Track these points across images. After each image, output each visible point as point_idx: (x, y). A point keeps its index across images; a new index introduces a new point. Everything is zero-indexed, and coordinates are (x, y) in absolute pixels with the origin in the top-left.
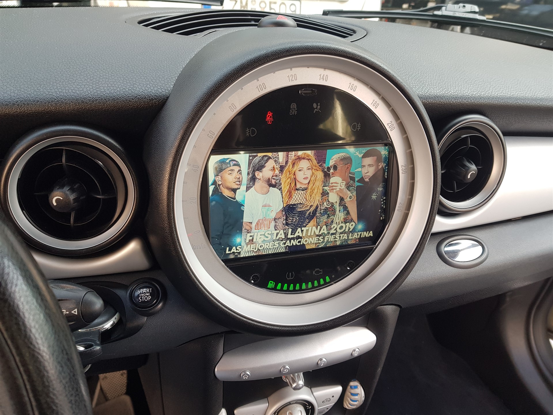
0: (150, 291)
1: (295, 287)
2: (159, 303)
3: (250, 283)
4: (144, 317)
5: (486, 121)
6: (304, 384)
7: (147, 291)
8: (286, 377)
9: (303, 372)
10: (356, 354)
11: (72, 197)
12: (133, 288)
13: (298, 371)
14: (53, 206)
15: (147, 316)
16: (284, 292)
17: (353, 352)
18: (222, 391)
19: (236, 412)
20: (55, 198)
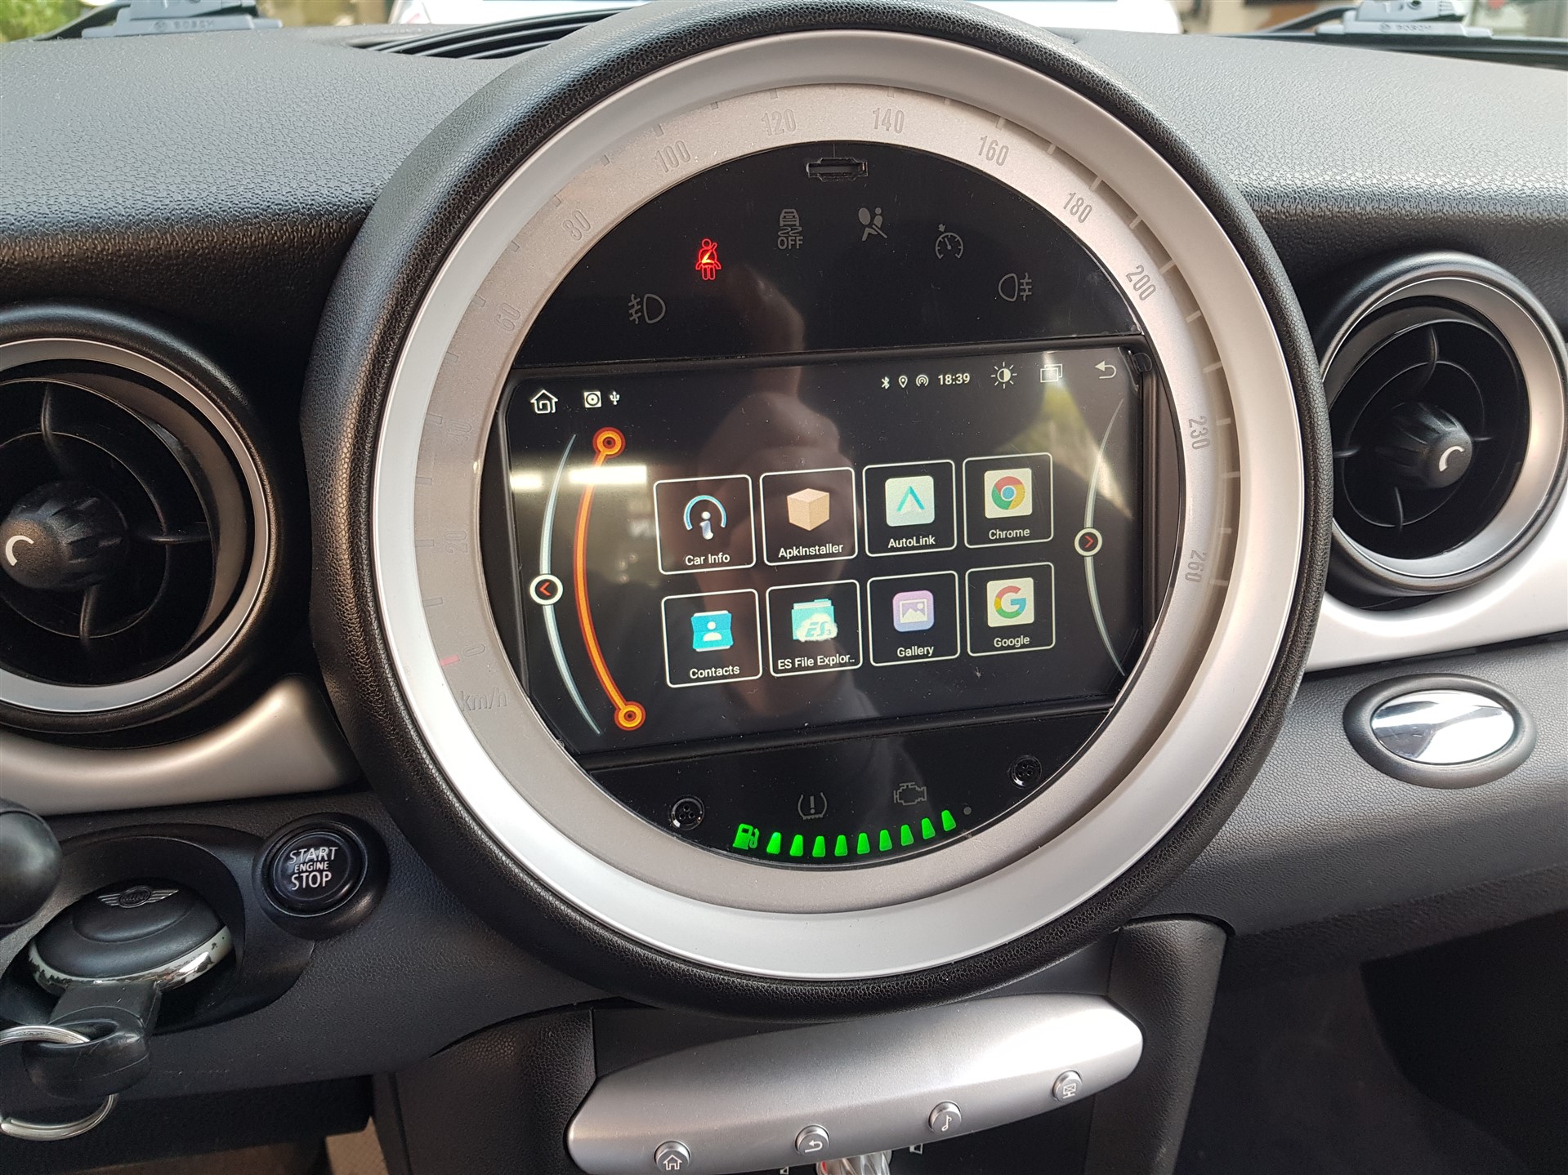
0: (329, 854)
1: (830, 845)
2: (360, 896)
4: (303, 941)
8: (829, 1170)
9: (887, 1152)
10: (1068, 1092)
11: (67, 535)
12: (278, 846)
13: (869, 1148)
14: (5, 566)
15: (317, 941)
16: (793, 865)
17: (1059, 1085)
20: (12, 541)
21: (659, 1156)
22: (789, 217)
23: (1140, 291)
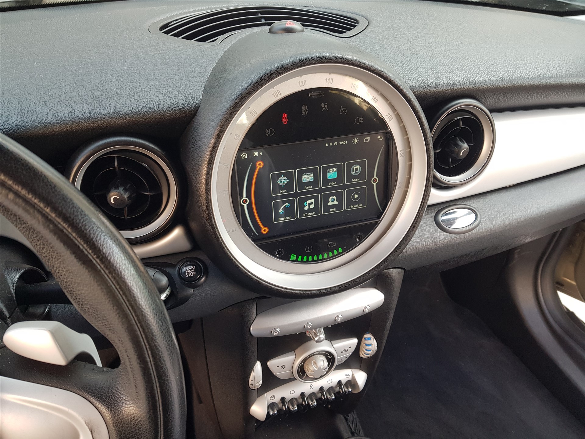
0: (194, 267)
1: (313, 258)
2: (202, 277)
3: (276, 257)
4: (190, 289)
5: (476, 104)
6: (324, 338)
7: (192, 268)
8: (309, 333)
9: (323, 328)
10: (367, 311)
11: (126, 196)
12: (180, 266)
13: (319, 327)
14: (111, 204)
15: (194, 289)
16: (304, 263)
17: (365, 309)
18: (257, 346)
19: (269, 363)
20: (113, 197)
21: (272, 332)
22: (305, 107)
23: (389, 119)
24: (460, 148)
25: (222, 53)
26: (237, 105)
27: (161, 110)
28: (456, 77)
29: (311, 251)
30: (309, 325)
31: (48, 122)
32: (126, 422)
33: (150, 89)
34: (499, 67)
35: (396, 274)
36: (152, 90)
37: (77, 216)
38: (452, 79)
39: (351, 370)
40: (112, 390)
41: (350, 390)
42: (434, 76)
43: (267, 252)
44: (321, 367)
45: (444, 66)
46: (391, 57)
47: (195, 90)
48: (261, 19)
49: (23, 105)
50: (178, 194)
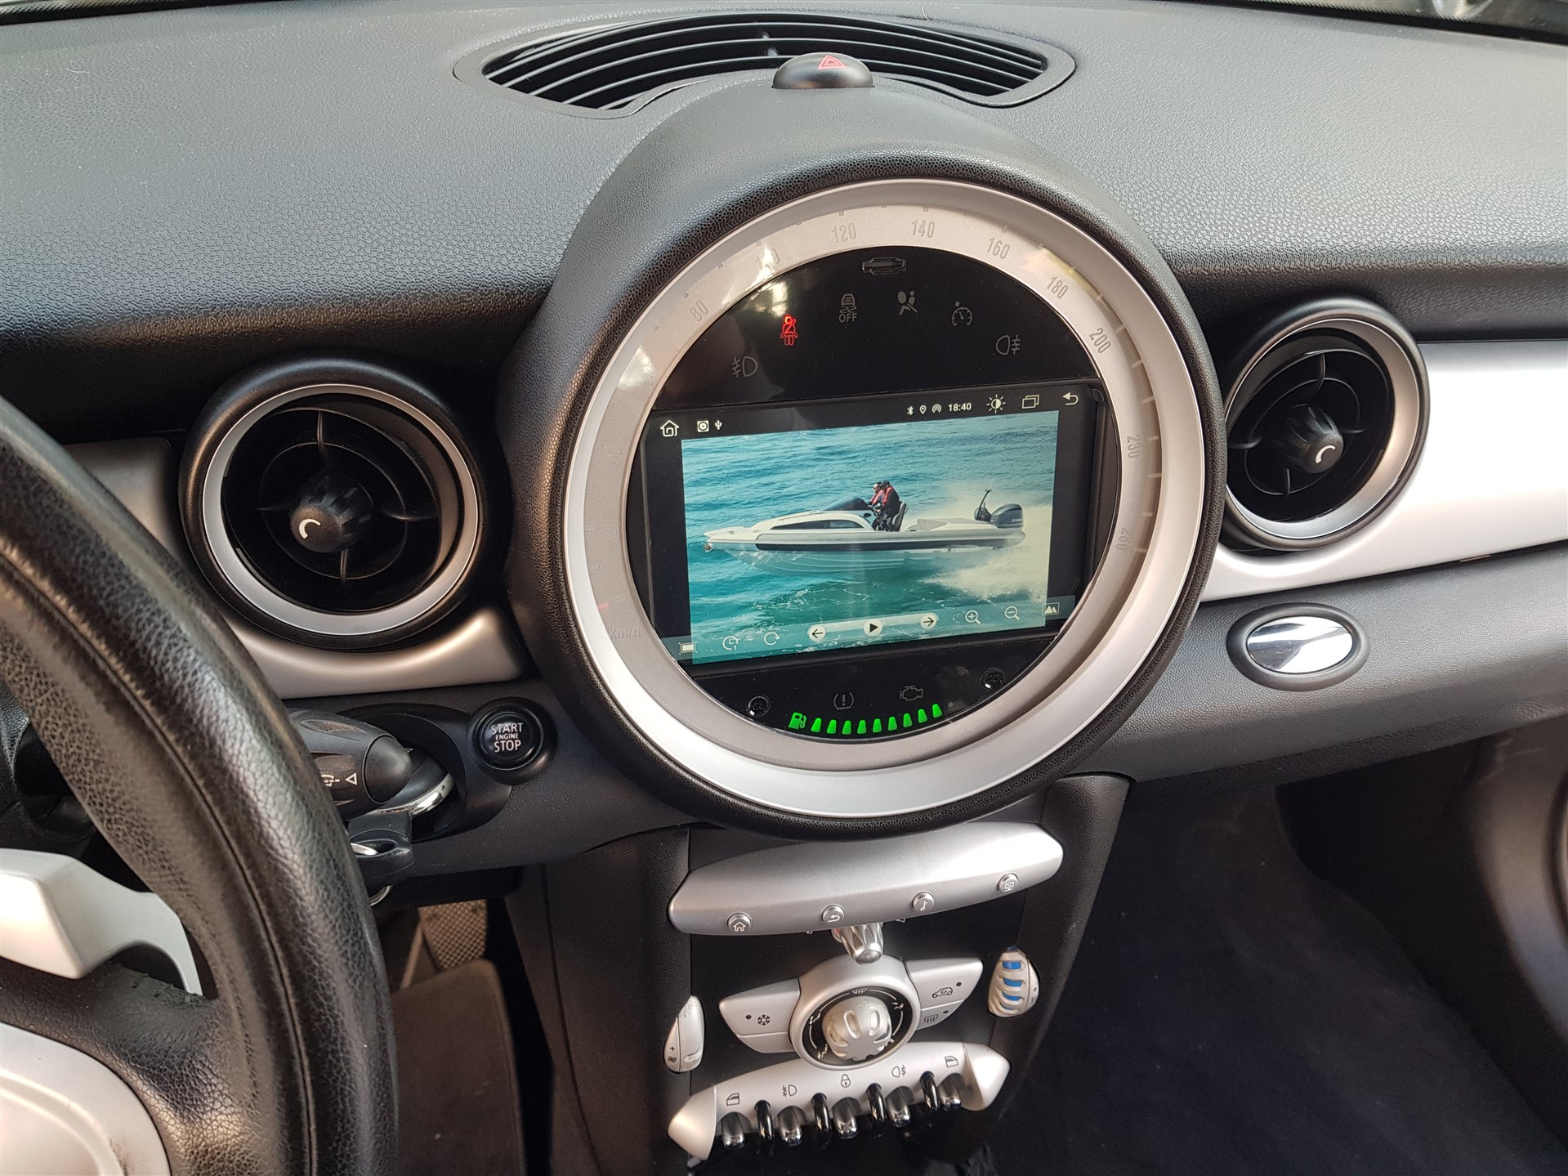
0: (518, 728)
1: (855, 727)
2: (539, 757)
3: (748, 716)
4: (503, 786)
6: (881, 951)
7: (512, 728)
8: (842, 933)
9: (881, 923)
10: (1008, 888)
11: (340, 520)
12: (482, 721)
13: (870, 920)
14: (300, 541)
15: (513, 785)
16: (829, 739)
17: (1002, 883)
18: (689, 956)
19: (724, 1006)
20: (305, 522)
21: (730, 923)
22: (848, 300)
23: (1099, 346)
24: (1317, 441)
25: (638, 139)
26: (646, 285)
27: (446, 291)
28: (1314, 231)
29: (849, 707)
30: (836, 913)
31: (141, 311)
32: (218, 1154)
33: (422, 233)
34: (1453, 210)
35: (1101, 791)
36: (428, 234)
37: (95, 576)
38: (1302, 237)
39: (964, 1046)
40: (191, 1062)
41: (957, 1101)
42: (1246, 227)
43: (723, 702)
44: (868, 1033)
45: (1283, 200)
46: (1125, 166)
47: (544, 238)
48: (767, 50)
49: (84, 262)
50: (483, 524)
